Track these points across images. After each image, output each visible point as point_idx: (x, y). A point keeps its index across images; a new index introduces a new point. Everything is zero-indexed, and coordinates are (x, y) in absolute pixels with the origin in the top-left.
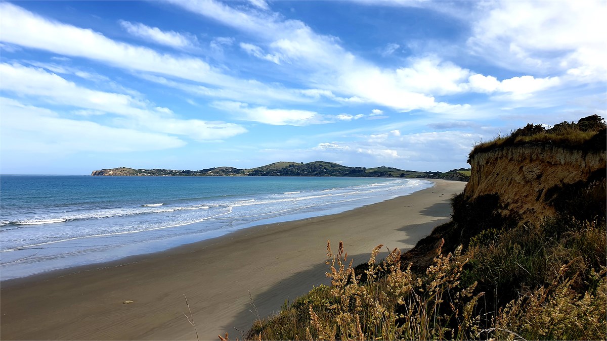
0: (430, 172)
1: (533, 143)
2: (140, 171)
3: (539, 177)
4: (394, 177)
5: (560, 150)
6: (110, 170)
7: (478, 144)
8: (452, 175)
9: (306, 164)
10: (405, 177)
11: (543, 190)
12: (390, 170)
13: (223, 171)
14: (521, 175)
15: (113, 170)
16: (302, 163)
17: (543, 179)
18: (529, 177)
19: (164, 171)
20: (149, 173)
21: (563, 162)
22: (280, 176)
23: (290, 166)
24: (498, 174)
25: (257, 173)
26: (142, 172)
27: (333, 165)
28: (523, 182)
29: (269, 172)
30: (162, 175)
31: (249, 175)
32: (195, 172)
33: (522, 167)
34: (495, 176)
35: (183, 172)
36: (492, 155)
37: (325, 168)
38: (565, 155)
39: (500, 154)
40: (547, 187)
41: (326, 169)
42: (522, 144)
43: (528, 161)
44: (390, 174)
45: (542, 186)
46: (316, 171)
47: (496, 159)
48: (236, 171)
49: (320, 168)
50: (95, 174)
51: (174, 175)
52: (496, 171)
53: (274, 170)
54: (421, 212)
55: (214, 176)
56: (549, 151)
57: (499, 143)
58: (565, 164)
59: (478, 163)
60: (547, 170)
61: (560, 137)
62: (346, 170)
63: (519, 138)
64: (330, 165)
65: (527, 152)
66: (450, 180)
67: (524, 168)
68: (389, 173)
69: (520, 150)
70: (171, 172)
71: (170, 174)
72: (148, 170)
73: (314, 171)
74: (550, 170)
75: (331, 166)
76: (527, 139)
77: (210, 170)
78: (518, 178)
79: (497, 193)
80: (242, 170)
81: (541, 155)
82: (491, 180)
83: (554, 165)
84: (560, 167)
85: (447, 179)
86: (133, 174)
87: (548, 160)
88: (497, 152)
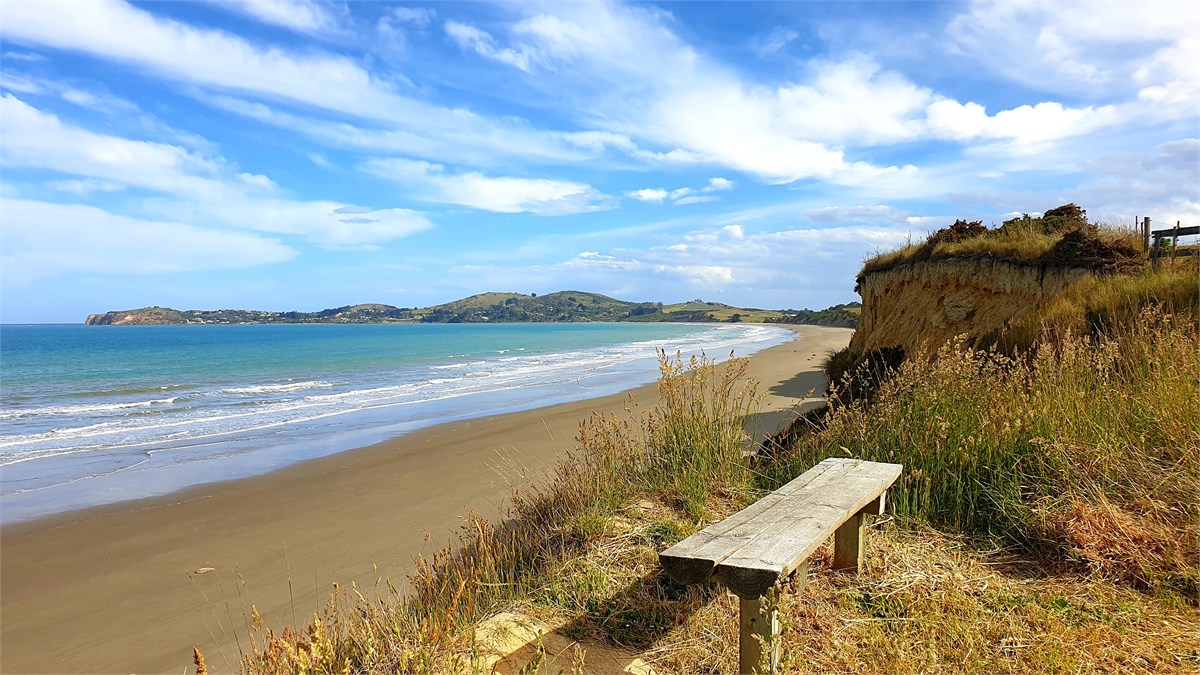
0: (790, 311)
1: (963, 256)
2: (190, 315)
3: (970, 315)
4: (718, 321)
5: (1005, 268)
6: (126, 313)
7: (872, 257)
8: (834, 316)
9: (541, 298)
10: (741, 321)
11: (975, 338)
12: (712, 307)
13: (368, 313)
14: (940, 313)
15: (132, 313)
16: (534, 295)
17: (976, 319)
18: (954, 315)
19: (242, 313)
20: (210, 319)
21: (1008, 290)
22: (488, 321)
23: (509, 301)
24: (903, 312)
25: (437, 315)
26: (195, 317)
27: (596, 299)
28: (943, 326)
29: (465, 314)
30: (237, 321)
31: (423, 320)
32: (307, 315)
33: (943, 298)
34: (899, 314)
35: (282, 315)
36: (893, 276)
37: (580, 305)
38: (1012, 277)
39: (908, 275)
40: (982, 333)
41: (583, 308)
42: (944, 256)
43: (952, 287)
44: (712, 316)
45: (975, 331)
46: (563, 311)
47: (903, 283)
48: (394, 313)
49: (570, 305)
50: (93, 322)
51: (263, 322)
52: (901, 306)
53: (474, 310)
54: (772, 389)
55: (349, 324)
56: (987, 270)
57: (907, 255)
58: (1012, 293)
59: (872, 291)
60: (984, 303)
61: (1005, 244)
62: (624, 309)
63: (940, 247)
64: (591, 299)
65: (951, 271)
66: (830, 326)
67: (946, 300)
68: (709, 314)
69: (941, 269)
70: (256, 316)
71: (254, 320)
72: (207, 313)
73: (558, 311)
74: (988, 303)
75: (594, 301)
76: (952, 248)
77: (340, 310)
78: (935, 319)
79: (900, 346)
80: (407, 309)
81: (975, 277)
82: (891, 324)
83: (996, 293)
84: (1005, 297)
85: (824, 324)
86: (176, 321)
87: (985, 286)
88: (903, 272)
